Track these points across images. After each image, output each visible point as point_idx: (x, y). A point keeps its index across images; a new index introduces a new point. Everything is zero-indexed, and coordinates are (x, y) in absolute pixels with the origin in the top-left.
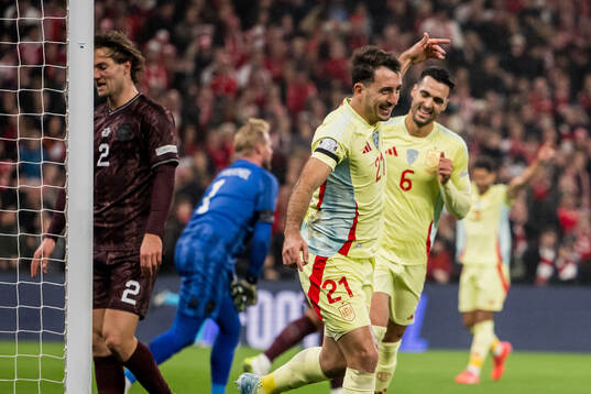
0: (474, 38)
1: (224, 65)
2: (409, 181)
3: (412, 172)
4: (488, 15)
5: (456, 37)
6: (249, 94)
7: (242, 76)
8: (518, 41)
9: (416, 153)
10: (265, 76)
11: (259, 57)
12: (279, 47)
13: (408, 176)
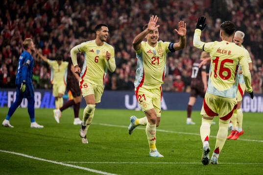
0: (76, 22)
1: (6, 30)
2: (97, 60)
3: (98, 57)
4: (79, 16)
5: (71, 22)
6: (14, 37)
7: (12, 33)
8: (88, 23)
9: (99, 51)
10: (19, 32)
11: (17, 27)
12: (22, 25)
13: (97, 58)
